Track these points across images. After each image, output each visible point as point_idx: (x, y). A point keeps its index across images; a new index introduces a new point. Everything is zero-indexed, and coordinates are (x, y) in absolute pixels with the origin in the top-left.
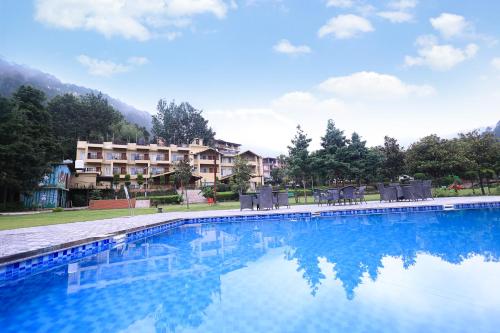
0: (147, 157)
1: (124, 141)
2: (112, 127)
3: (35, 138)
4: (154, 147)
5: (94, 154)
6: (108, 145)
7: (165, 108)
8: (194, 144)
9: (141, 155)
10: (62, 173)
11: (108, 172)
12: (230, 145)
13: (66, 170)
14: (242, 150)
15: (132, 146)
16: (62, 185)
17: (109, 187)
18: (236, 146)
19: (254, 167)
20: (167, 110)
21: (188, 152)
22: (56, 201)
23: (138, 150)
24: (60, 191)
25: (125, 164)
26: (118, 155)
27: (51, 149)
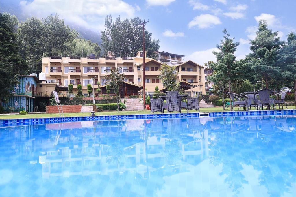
0: (97, 70)
1: (79, 56)
2: (68, 44)
3: (6, 56)
4: (103, 60)
5: (55, 68)
6: (66, 60)
7: (112, 24)
8: (139, 56)
9: (92, 68)
10: (29, 84)
11: (66, 83)
12: (173, 56)
13: (32, 82)
14: (184, 60)
15: (84, 60)
16: (29, 93)
17: (66, 96)
18: (179, 57)
19: (195, 77)
20: (114, 26)
21: (132, 63)
22: (25, 106)
23: (90, 63)
24: (27, 98)
25: (79, 76)
26: (74, 68)
27: (18, 64)
